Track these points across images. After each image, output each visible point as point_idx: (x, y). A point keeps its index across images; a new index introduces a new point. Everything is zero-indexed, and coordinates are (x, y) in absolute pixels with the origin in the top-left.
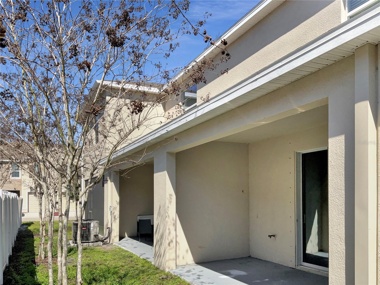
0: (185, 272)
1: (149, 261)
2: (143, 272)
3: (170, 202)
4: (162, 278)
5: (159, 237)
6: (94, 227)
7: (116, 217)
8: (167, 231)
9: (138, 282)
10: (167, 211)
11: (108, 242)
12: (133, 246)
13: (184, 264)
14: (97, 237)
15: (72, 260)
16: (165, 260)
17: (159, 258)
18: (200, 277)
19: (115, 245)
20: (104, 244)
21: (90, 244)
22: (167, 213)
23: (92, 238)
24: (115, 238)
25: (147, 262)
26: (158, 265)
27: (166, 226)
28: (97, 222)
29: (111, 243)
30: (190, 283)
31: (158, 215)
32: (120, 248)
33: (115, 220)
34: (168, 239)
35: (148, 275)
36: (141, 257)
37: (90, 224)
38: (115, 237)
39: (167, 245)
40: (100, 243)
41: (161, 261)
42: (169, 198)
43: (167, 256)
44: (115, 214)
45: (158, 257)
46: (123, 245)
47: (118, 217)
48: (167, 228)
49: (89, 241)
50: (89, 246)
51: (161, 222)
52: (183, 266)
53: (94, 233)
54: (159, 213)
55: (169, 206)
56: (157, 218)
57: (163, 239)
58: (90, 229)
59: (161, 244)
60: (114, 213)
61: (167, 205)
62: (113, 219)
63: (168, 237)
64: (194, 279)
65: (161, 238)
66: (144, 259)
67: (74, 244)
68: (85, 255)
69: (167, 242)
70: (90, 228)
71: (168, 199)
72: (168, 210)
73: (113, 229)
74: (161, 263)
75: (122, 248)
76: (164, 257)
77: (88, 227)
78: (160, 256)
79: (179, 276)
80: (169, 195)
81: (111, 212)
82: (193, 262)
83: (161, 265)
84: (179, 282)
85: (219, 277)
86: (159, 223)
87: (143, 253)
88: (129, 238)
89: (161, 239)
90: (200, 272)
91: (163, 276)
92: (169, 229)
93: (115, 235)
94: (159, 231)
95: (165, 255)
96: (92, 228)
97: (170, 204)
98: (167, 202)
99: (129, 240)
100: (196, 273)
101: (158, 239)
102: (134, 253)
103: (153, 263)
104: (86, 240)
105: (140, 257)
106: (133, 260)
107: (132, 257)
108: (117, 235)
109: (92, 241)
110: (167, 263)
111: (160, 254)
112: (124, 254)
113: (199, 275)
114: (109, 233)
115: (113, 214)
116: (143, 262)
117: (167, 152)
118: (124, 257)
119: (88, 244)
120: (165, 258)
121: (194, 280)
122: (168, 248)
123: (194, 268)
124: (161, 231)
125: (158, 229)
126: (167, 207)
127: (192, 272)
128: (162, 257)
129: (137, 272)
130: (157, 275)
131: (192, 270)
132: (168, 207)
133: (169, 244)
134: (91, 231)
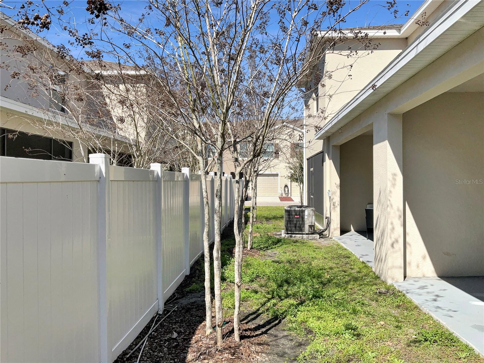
0: (418, 287)
1: (369, 265)
2: (356, 279)
3: (394, 185)
4: (379, 293)
5: (379, 234)
6: (309, 216)
7: (336, 204)
8: (390, 226)
9: (343, 293)
10: (389, 198)
11: (328, 236)
12: (356, 244)
13: (420, 275)
14: (313, 229)
15: (275, 254)
16: (387, 268)
17: (380, 263)
18: (439, 299)
19: (334, 240)
20: (322, 237)
21: (304, 236)
22: (389, 200)
23: (307, 229)
24: (334, 231)
25: (366, 267)
26: (379, 273)
27: (387, 220)
28: (312, 210)
29: (330, 237)
30: (419, 305)
31: (378, 203)
32: (338, 245)
33: (334, 208)
34: (391, 237)
35: (361, 285)
36: (361, 260)
37: (304, 211)
38: (335, 229)
39: (389, 246)
40: (317, 236)
41: (383, 267)
42: (391, 179)
43: (390, 262)
44: (334, 201)
45: (378, 261)
46: (343, 240)
47: (338, 205)
48: (389, 221)
49: (303, 233)
50: (302, 238)
51: (381, 213)
52: (416, 279)
53: (309, 223)
54: (379, 201)
55: (392, 189)
56: (377, 208)
57: (384, 236)
58: (304, 218)
59: (382, 243)
60: (333, 198)
61: (388, 189)
62: (332, 206)
63: (390, 235)
64: (427, 300)
65: (382, 235)
66: (363, 262)
67: (285, 235)
68: (292, 249)
69: (390, 242)
70: (304, 216)
71: (389, 180)
72: (391, 197)
73: (332, 220)
74: (382, 271)
75: (341, 244)
76: (386, 263)
77: (301, 215)
78: (380, 260)
79: (404, 292)
80: (392, 175)
81: (330, 197)
82: (435, 275)
83: (382, 273)
84: (403, 302)
85: (470, 302)
86: (380, 214)
87: (364, 254)
88: (356, 233)
89: (382, 237)
90: (441, 290)
91: (382, 289)
92: (392, 224)
93: (335, 227)
94: (379, 225)
95: (386, 261)
96: (306, 217)
97: (394, 187)
98: (389, 184)
99: (354, 235)
100: (433, 292)
101: (378, 237)
102: (353, 253)
103: (373, 270)
104: (300, 231)
105: (359, 259)
106: (349, 262)
107: (349, 257)
108: (337, 228)
109: (307, 232)
110: (389, 271)
111: (381, 258)
112: (340, 252)
113: (437, 296)
114: (327, 224)
115: (332, 200)
116: (361, 266)
117: (388, 113)
118: (339, 257)
119: (301, 235)
120: (387, 265)
121: (425, 301)
122: (391, 250)
123: (432, 283)
124: (382, 225)
125: (378, 223)
126: (388, 192)
127: (427, 289)
128: (383, 263)
129: (347, 279)
130: (374, 287)
131: (429, 287)
132: (391, 192)
133: (392, 245)
134: (305, 220)
